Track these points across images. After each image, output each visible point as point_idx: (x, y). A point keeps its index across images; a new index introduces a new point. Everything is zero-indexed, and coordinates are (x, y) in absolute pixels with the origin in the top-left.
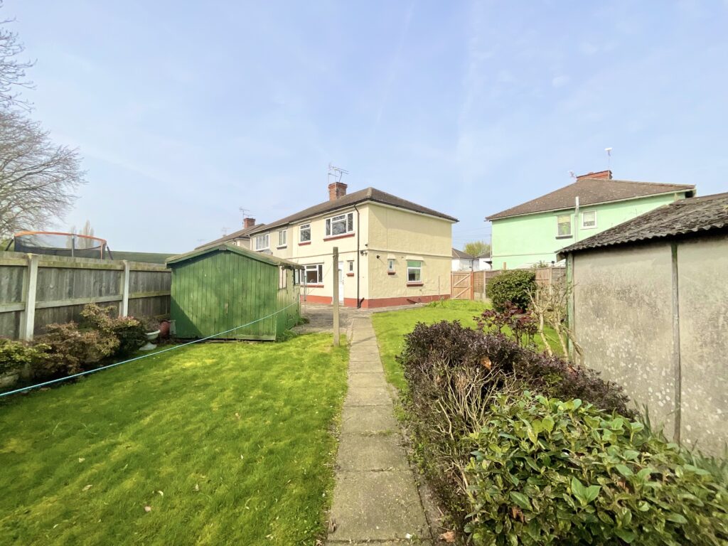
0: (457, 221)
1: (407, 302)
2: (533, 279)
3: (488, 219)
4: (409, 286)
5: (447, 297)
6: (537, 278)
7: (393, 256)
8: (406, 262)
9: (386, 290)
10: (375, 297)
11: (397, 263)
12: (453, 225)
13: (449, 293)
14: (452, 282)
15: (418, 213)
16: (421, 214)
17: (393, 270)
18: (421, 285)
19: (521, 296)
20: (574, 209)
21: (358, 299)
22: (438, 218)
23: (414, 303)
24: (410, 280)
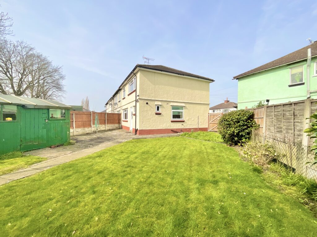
0: (213, 81)
1: (171, 132)
2: (251, 117)
3: (234, 78)
4: (172, 122)
5: (205, 130)
6: (255, 117)
7: (160, 103)
8: (171, 108)
9: (154, 124)
10: (144, 129)
11: (164, 107)
12: (210, 84)
13: (207, 127)
14: (209, 120)
15: (179, 75)
16: (182, 76)
17: (160, 111)
18: (183, 121)
19: (239, 132)
20: (306, 60)
21: (136, 129)
22: (197, 79)
23: (177, 132)
24: (173, 118)
